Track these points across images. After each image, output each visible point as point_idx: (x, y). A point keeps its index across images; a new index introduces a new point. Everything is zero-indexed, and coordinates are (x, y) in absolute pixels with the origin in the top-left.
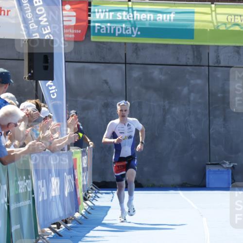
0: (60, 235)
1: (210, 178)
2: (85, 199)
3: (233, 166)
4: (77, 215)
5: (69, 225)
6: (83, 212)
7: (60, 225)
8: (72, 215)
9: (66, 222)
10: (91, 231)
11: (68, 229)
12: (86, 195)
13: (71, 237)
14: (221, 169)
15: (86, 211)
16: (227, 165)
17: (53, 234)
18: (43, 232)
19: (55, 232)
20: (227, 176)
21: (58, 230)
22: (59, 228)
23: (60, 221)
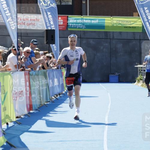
0: (58, 99)
1: (111, 79)
3: (119, 75)
4: (64, 92)
5: (61, 95)
6: (66, 91)
7: (58, 95)
8: (62, 92)
9: (60, 94)
11: (61, 97)
13: (62, 100)
14: (114, 75)
16: (117, 74)
17: (55, 99)
18: (51, 98)
19: (56, 98)
20: (117, 78)
23: (58, 94)
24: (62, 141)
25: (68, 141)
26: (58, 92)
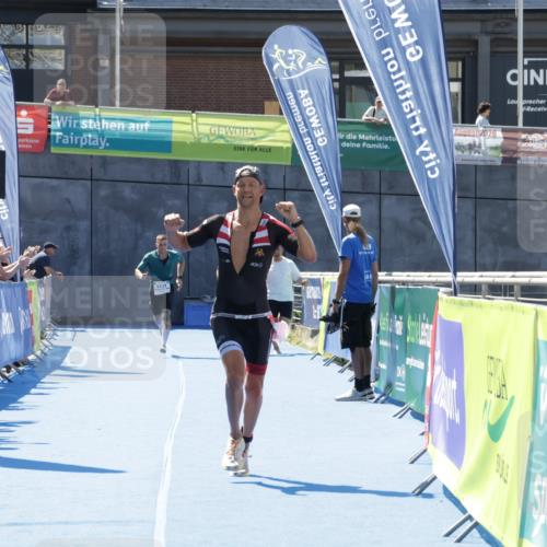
0: (9, 381)
1: (189, 315)
2: (42, 338)
4: (31, 357)
5: (21, 368)
6: (39, 353)
7: (10, 368)
8: (26, 355)
9: (17, 365)
10: (48, 377)
11: (20, 373)
12: (42, 333)
13: (23, 383)
14: (201, 304)
15: (42, 352)
16: (209, 299)
19: (3, 376)
21: (7, 375)
22: (8, 372)
23: (10, 364)
24: (16, 524)
25: (37, 524)
26: (13, 356)
